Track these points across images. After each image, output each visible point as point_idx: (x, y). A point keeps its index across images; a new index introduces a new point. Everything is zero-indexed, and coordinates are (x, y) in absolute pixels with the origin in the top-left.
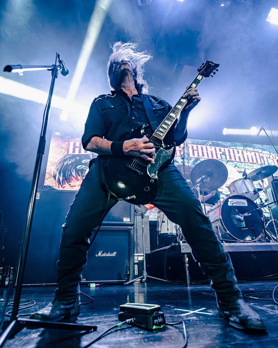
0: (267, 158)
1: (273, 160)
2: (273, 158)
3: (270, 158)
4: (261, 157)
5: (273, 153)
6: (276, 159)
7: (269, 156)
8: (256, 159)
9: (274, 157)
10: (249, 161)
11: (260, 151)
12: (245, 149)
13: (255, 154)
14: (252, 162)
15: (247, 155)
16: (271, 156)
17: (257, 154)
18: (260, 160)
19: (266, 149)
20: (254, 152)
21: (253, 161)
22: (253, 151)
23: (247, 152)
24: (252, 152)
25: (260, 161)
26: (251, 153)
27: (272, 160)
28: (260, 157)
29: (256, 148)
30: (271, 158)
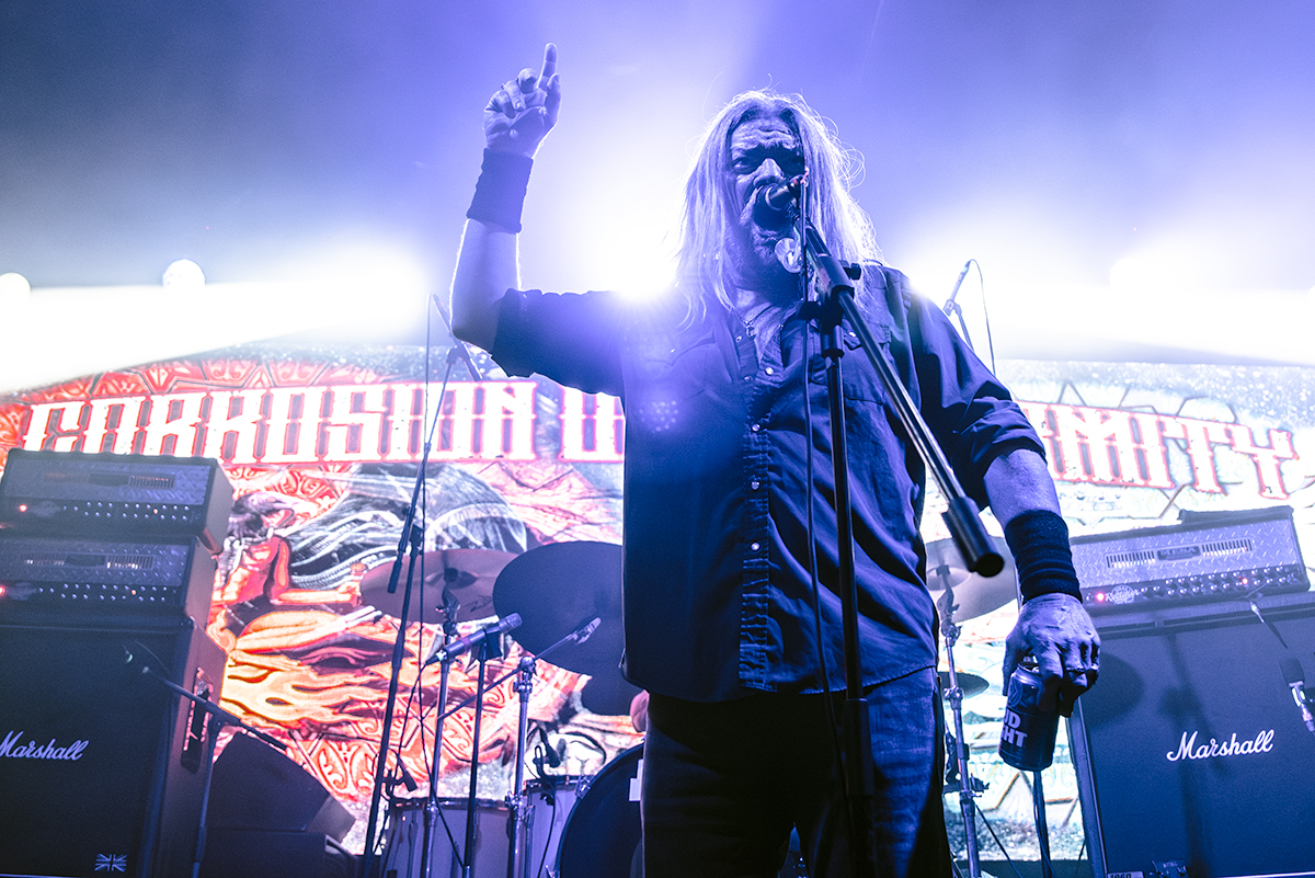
0: (1211, 446)
1: (1252, 456)
2: (1254, 444)
3: (1231, 445)
4: (1171, 444)
5: (1256, 413)
6: (1270, 447)
7: (1229, 434)
8: (1140, 455)
9: (1262, 440)
10: (1089, 471)
11: (1169, 403)
12: (1070, 397)
13: (1133, 422)
14: (1108, 478)
15: (1080, 435)
16: (1240, 435)
17: (1148, 424)
18: (1167, 461)
19: (1210, 392)
20: (1126, 415)
21: (1116, 472)
22: (1119, 409)
23: (1079, 415)
24: (1111, 413)
25: (1163, 467)
26: (1105, 418)
27: (1246, 459)
28: (1163, 441)
29: (1145, 387)
30: (1242, 441)
